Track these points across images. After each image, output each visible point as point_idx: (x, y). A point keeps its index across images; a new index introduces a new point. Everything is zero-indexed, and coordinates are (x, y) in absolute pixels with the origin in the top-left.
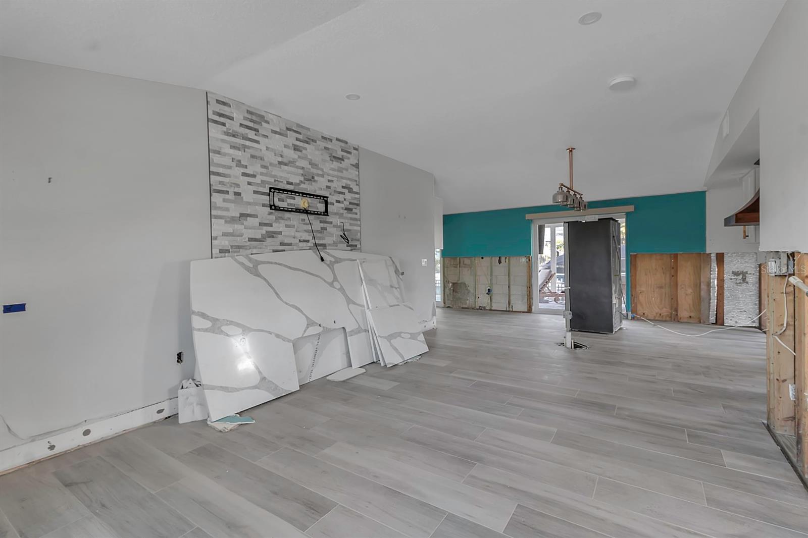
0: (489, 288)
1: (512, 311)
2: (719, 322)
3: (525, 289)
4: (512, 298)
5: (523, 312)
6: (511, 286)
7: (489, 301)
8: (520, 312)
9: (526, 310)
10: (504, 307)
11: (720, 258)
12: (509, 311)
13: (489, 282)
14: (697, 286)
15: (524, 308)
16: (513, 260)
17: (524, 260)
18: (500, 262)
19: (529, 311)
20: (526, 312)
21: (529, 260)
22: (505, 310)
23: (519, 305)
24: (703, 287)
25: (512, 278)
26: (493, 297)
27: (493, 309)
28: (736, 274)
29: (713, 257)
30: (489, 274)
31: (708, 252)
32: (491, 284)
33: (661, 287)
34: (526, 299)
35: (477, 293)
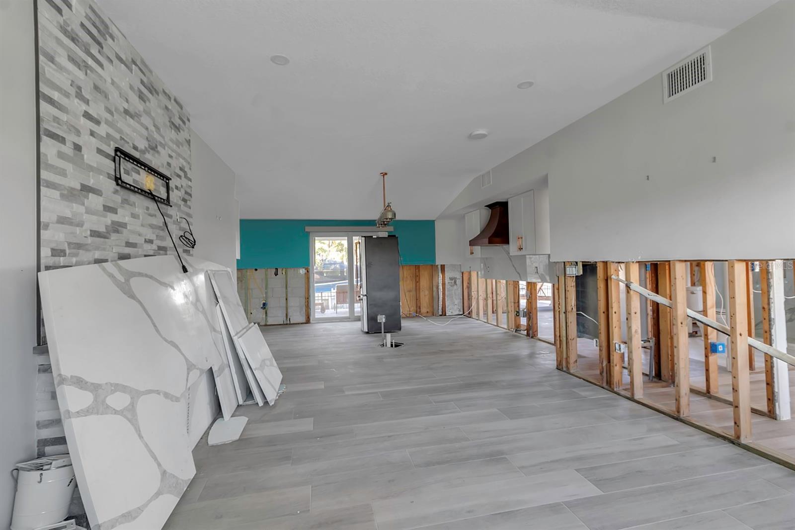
0: (264, 302)
1: (290, 324)
2: (444, 313)
3: (303, 301)
4: (289, 310)
5: (302, 324)
6: (289, 299)
7: (264, 316)
8: (299, 324)
9: (304, 321)
10: (281, 320)
11: (443, 267)
12: (287, 324)
13: (265, 296)
14: (431, 289)
15: (303, 320)
16: (291, 272)
17: (302, 271)
18: (276, 274)
19: (308, 321)
20: (305, 323)
21: (308, 271)
22: (282, 323)
23: (297, 316)
24: (435, 289)
25: (289, 289)
26: (268, 312)
27: (268, 324)
28: (451, 279)
29: (439, 267)
30: (264, 286)
31: (437, 264)
32: (266, 297)
33: (410, 291)
34: (304, 310)
35: (249, 309)
